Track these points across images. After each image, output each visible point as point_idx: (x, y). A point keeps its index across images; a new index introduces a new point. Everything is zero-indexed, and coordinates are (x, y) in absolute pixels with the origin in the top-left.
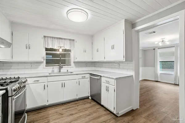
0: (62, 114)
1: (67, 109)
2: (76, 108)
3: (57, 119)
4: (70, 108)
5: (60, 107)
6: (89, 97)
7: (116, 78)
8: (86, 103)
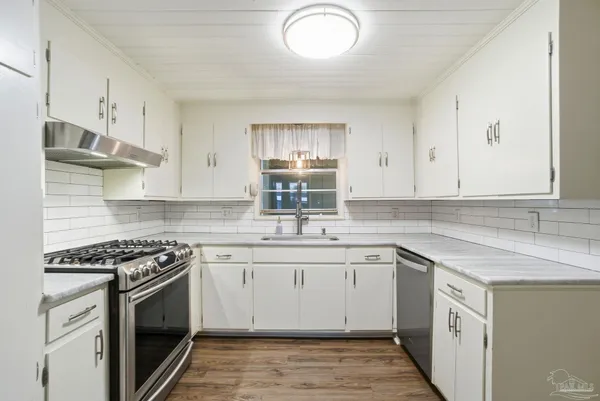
0: (281, 375)
1: (300, 361)
2: (331, 368)
3: (262, 387)
4: (312, 359)
5: (283, 346)
6: (394, 334)
7: (494, 284)
8: (374, 358)
